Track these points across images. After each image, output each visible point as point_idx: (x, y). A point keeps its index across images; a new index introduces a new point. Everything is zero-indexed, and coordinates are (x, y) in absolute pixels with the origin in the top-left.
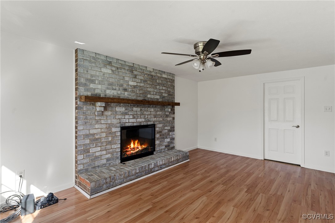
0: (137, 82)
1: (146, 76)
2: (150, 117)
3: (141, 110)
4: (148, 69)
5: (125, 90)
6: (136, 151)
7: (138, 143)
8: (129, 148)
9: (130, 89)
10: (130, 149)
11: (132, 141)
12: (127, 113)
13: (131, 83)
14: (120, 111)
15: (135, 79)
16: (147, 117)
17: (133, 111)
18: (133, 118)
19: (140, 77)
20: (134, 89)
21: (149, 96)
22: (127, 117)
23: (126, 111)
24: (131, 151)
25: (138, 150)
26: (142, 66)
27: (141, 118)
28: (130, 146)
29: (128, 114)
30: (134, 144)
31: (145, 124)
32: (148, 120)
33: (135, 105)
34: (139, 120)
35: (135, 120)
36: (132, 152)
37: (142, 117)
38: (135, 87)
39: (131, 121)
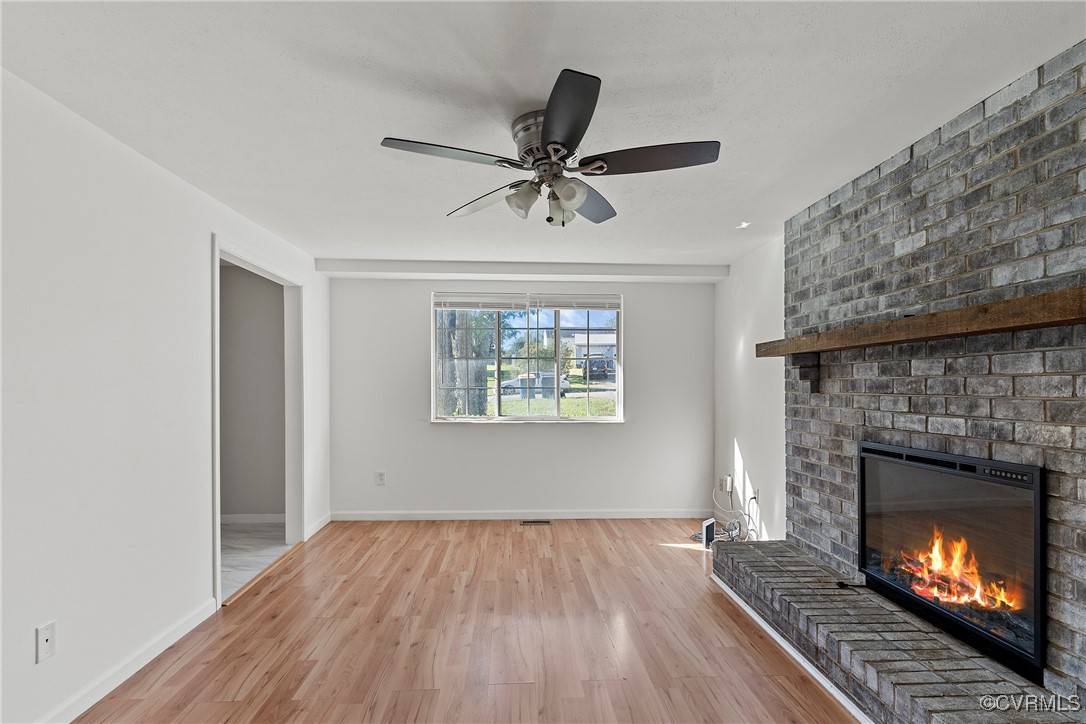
0: (926, 228)
1: (979, 160)
2: (1011, 414)
3: (949, 369)
4: (992, 110)
5: (879, 288)
6: (954, 599)
7: (967, 558)
8: (922, 565)
9: (896, 279)
10: (926, 571)
11: (936, 534)
12: (888, 387)
13: (902, 248)
14: (866, 380)
15: (921, 216)
16: (984, 411)
17: (910, 375)
18: (909, 412)
19: (944, 194)
20: (912, 270)
21: (1001, 276)
22: (886, 402)
23: (884, 378)
24: (932, 585)
25: (965, 599)
26: (954, 123)
27: (947, 415)
28: (929, 560)
29: (890, 390)
30: (948, 556)
31: (974, 451)
32: (992, 428)
33: (919, 349)
34: (940, 424)
35: (920, 421)
36: (935, 592)
37: (953, 408)
38: (916, 258)
39: (901, 422)
